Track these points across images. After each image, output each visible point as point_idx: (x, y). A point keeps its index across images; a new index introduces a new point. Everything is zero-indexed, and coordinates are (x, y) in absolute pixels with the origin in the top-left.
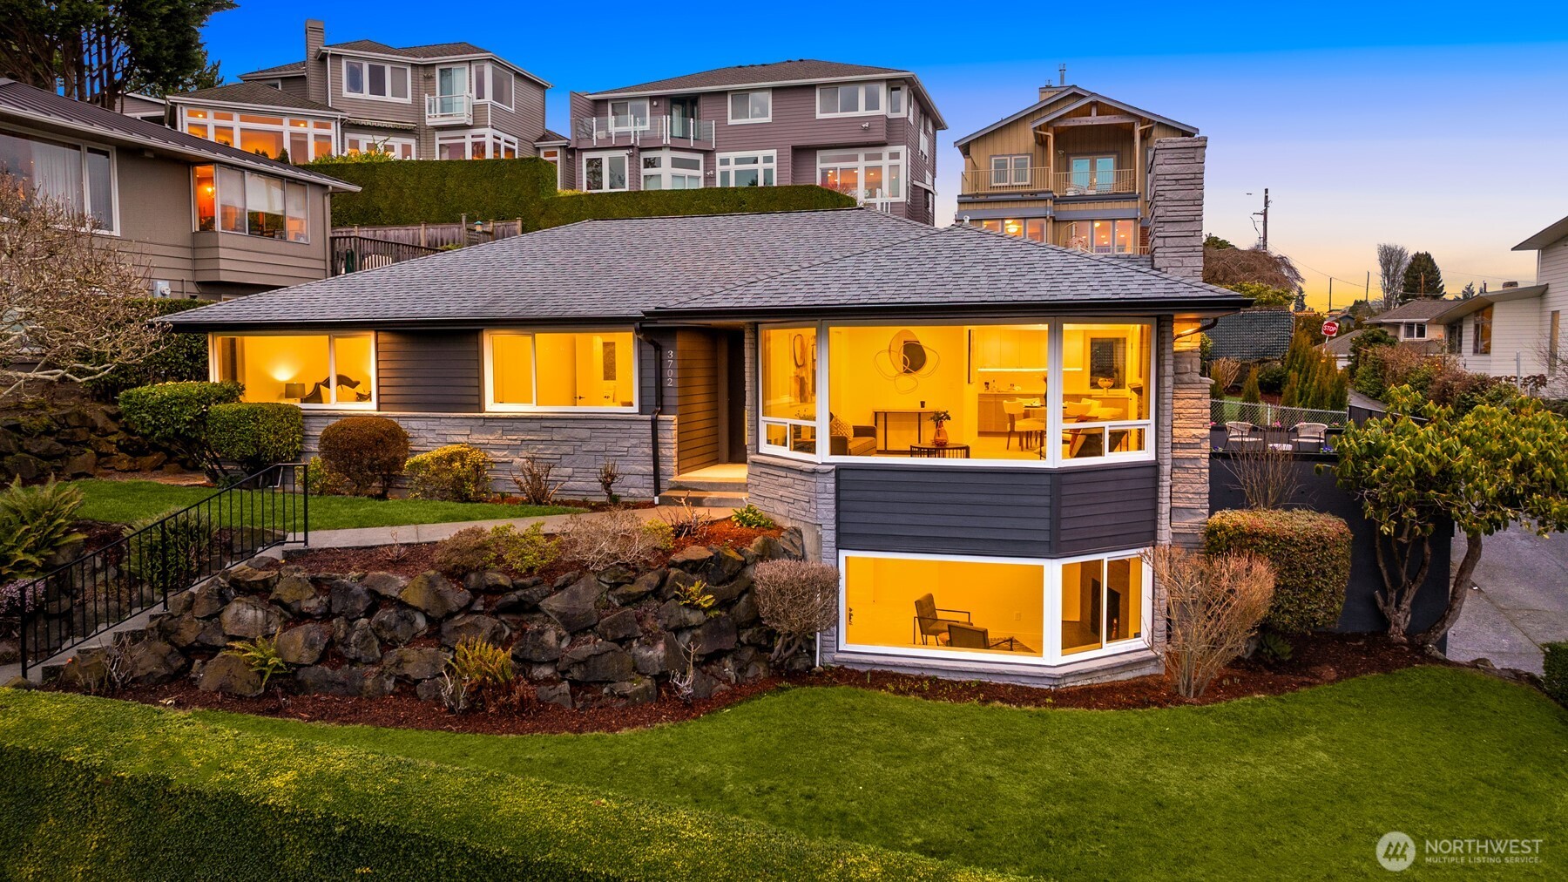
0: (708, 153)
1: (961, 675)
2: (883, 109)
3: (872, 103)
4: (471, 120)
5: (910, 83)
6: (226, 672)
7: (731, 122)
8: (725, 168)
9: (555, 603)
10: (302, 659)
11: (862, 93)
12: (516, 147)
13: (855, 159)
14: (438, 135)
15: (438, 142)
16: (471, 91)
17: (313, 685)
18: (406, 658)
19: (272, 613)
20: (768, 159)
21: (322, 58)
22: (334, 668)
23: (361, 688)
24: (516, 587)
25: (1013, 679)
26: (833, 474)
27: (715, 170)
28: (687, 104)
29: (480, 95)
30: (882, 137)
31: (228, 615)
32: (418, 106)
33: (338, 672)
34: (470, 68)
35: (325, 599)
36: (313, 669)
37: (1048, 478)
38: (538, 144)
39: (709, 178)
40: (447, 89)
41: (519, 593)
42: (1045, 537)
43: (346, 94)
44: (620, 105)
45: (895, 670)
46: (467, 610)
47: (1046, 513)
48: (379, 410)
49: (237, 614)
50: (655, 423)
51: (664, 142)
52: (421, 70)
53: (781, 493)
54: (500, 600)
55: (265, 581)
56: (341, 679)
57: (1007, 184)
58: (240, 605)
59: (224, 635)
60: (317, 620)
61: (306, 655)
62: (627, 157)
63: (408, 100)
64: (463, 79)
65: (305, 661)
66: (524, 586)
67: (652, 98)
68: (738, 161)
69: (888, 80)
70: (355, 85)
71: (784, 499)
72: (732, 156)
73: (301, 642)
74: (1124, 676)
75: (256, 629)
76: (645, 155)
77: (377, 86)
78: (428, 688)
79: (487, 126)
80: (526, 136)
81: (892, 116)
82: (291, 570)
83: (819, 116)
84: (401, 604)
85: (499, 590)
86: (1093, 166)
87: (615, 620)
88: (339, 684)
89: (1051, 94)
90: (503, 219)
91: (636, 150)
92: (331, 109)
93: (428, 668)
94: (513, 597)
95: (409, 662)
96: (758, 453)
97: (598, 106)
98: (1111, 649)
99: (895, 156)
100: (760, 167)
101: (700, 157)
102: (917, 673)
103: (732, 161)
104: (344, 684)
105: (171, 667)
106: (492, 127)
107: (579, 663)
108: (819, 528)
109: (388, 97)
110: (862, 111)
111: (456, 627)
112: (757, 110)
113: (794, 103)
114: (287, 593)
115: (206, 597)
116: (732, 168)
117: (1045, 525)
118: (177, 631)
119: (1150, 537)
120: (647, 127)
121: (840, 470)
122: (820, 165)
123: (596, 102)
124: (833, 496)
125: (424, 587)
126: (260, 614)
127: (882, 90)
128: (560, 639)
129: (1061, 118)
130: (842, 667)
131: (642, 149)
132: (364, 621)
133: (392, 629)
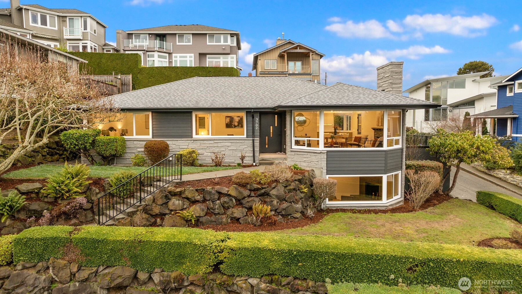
0: (170, 54)
1: (361, 208)
2: (229, 43)
3: (226, 40)
4: (82, 37)
5: (237, 35)
6: (172, 222)
7: (178, 44)
8: (176, 59)
9: (274, 192)
10: (200, 215)
11: (222, 37)
12: (97, 48)
13: (219, 58)
14: (68, 42)
15: (68, 45)
16: (82, 27)
17: (205, 222)
18: (234, 212)
19: (185, 201)
20: (190, 57)
21: (20, 10)
22: (210, 217)
23: (222, 222)
24: (263, 188)
25: (376, 207)
26: (326, 153)
27: (172, 60)
28: (162, 37)
29: (85, 28)
30: (229, 52)
31: (170, 203)
32: (61, 31)
33: (212, 218)
34: (81, 19)
35: (202, 196)
36: (204, 218)
37: (384, 152)
38: (104, 47)
39: (170, 62)
40: (72, 26)
41: (264, 190)
42: (383, 168)
43: (31, 24)
44: (138, 36)
45: (343, 208)
46: (249, 196)
47: (384, 162)
48: (153, 138)
49: (174, 202)
50: (253, 140)
51: (156, 49)
52: (61, 18)
53: (305, 160)
54: (259, 193)
55: (181, 192)
56: (214, 220)
57: (270, 69)
58: (175, 199)
59: (169, 209)
60: (201, 202)
61: (201, 213)
62: (142, 54)
63: (56, 28)
64: (78, 23)
65: (201, 215)
66: (265, 188)
67: (149, 34)
68: (180, 57)
69: (231, 34)
70: (35, 20)
71: (306, 161)
72: (178, 55)
73: (199, 210)
74: (398, 205)
75: (179, 207)
76: (148, 53)
77: (44, 22)
78: (243, 220)
79: (88, 40)
80: (99, 44)
81: (231, 45)
82: (188, 187)
83: (208, 44)
84: (229, 195)
85: (258, 189)
86: (295, 64)
87: (290, 197)
88: (214, 221)
89: (283, 42)
90: (124, 74)
91: (145, 52)
92: (25, 29)
93: (241, 214)
94: (263, 191)
95: (235, 213)
96: (291, 148)
97: (130, 36)
98: (395, 198)
99: (232, 58)
100: (188, 59)
101: (167, 55)
102: (350, 208)
103: (178, 57)
104: (215, 222)
105: (151, 222)
106: (90, 40)
107: (284, 209)
108: (321, 169)
109: (48, 27)
110: (222, 43)
111: (248, 202)
112: (186, 40)
113: (200, 39)
114: (189, 195)
115: (160, 198)
116: (178, 59)
117: (384, 165)
118: (151, 210)
119: (401, 168)
120: (148, 44)
121: (328, 152)
122: (208, 60)
123: (129, 34)
124: (326, 160)
125: (234, 190)
126: (180, 202)
127: (229, 36)
128: (278, 202)
129: (288, 50)
130: (328, 209)
131: (147, 51)
132: (218, 201)
133: (228, 203)
